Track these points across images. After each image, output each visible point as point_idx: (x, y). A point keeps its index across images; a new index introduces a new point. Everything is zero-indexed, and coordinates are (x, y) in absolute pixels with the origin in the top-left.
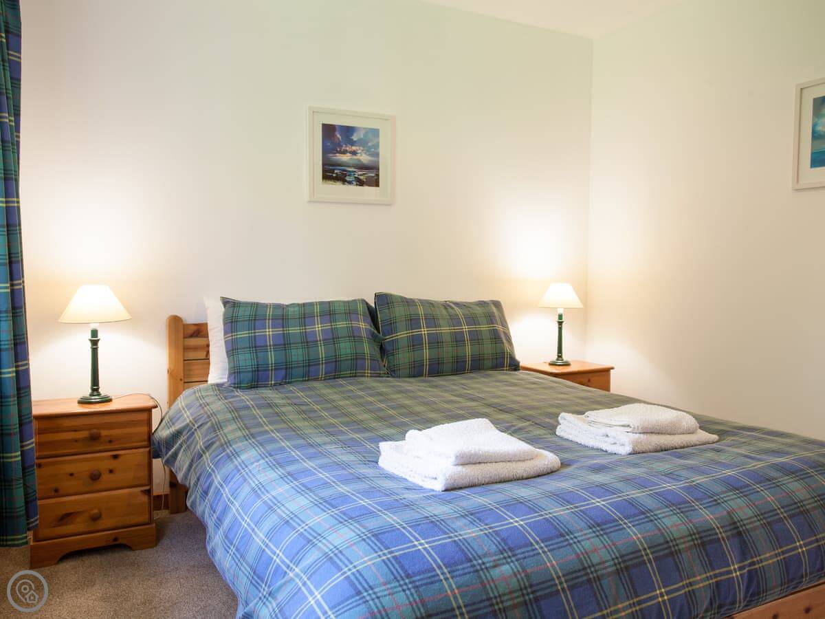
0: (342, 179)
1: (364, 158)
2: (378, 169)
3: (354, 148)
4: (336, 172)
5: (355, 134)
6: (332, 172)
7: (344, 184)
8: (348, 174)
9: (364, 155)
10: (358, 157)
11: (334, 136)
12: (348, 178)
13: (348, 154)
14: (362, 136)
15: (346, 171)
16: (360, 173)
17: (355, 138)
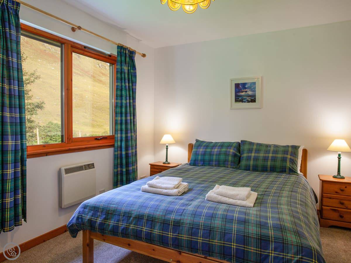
0: (242, 101)
1: (250, 93)
2: (255, 96)
3: (246, 90)
4: (239, 99)
5: (247, 85)
6: (238, 99)
7: (242, 102)
8: (244, 99)
9: (250, 92)
10: (248, 93)
11: (239, 87)
12: (244, 101)
13: (244, 92)
14: (249, 85)
15: (243, 98)
16: (248, 98)
17: (246, 86)
